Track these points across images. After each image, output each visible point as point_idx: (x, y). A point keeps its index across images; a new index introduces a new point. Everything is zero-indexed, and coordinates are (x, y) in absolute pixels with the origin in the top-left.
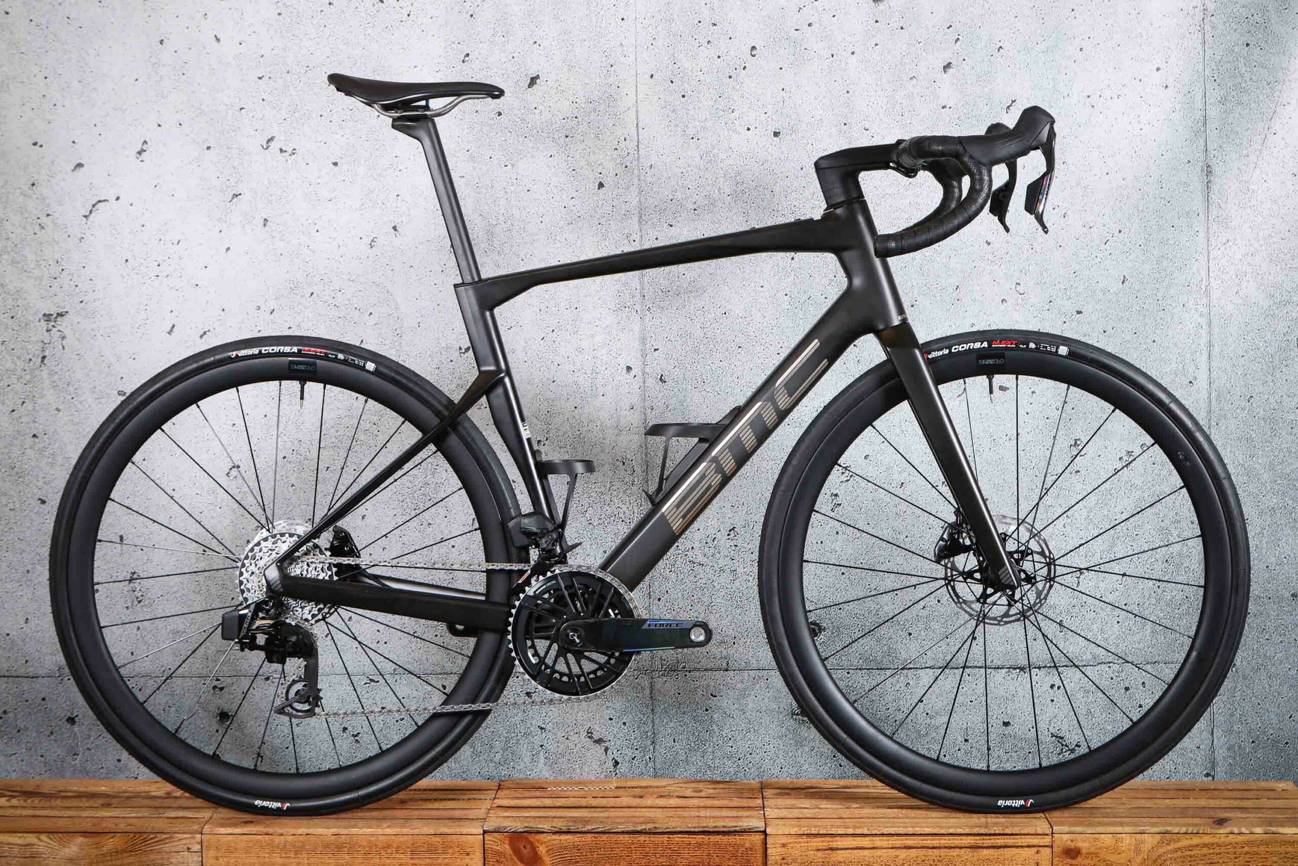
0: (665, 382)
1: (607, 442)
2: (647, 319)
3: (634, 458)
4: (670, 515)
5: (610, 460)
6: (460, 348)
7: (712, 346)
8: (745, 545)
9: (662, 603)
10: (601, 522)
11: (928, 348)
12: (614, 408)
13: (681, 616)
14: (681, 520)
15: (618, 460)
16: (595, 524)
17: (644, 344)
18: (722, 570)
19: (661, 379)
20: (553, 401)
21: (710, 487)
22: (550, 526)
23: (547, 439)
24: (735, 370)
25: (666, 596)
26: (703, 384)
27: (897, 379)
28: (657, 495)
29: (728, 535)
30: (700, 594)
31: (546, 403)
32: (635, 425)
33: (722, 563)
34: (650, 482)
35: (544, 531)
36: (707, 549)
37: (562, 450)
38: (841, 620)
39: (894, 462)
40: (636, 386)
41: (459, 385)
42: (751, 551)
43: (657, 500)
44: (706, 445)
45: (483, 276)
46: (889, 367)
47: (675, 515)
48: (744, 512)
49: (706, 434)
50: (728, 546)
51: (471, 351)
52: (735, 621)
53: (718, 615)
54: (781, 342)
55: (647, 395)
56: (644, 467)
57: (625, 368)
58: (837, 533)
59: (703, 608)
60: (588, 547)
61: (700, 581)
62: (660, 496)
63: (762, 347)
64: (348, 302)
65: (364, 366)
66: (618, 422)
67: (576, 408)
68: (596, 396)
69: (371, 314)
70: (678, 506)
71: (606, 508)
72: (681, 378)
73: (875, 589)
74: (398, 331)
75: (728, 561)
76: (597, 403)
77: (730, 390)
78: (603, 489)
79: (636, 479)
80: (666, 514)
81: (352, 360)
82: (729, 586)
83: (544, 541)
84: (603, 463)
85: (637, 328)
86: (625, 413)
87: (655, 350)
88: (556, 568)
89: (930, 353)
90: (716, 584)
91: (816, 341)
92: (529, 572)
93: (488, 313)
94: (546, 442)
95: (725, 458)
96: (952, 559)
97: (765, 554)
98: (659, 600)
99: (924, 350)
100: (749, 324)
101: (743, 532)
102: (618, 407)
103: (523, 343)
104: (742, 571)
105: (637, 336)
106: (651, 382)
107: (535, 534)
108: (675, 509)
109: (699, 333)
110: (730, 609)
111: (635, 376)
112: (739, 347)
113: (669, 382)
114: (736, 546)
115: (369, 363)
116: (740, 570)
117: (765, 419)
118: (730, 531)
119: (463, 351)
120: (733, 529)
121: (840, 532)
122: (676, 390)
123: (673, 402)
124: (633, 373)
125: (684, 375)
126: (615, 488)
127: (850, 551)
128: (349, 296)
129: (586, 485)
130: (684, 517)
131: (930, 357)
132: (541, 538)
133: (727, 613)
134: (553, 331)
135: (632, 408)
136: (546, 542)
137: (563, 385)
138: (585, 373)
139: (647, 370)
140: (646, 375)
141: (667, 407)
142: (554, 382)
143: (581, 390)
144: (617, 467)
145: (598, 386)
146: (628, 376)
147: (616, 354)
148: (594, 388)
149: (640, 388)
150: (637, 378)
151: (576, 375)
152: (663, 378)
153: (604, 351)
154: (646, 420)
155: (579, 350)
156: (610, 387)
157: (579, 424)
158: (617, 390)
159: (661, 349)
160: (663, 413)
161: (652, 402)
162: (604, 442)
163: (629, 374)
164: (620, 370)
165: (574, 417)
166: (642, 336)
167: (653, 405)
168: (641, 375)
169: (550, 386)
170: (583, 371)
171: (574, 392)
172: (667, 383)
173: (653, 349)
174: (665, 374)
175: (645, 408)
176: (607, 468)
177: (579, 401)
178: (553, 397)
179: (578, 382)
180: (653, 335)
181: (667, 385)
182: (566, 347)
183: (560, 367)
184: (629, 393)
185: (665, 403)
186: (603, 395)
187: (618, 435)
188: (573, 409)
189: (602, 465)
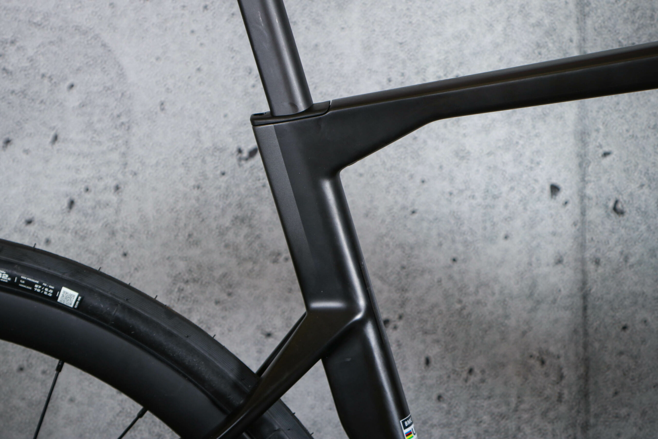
0: (623, 213)
1: (512, 322)
3: (562, 352)
5: (517, 356)
6: (240, 151)
12: (526, 261)
15: (531, 356)
17: (585, 144)
19: (615, 209)
20: (412, 248)
23: (400, 317)
31: (399, 252)
32: (565, 292)
34: (591, 398)
37: (429, 338)
40: (568, 222)
41: (236, 218)
45: (317, 99)
51: (258, 156)
55: (588, 237)
56: (582, 370)
57: (548, 188)
64: (28, 64)
65: (55, 297)
66: (534, 286)
67: (454, 260)
68: (491, 240)
69: (72, 86)
74: (124, 119)
76: (495, 251)
78: (504, 409)
79: (566, 392)
81: (28, 283)
84: (504, 361)
86: (546, 270)
87: (606, 154)
93: (327, 187)
94: (400, 324)
102: (534, 259)
105: (572, 128)
106: (596, 213)
111: (566, 203)
115: (64, 289)
119: (245, 154)
122: (643, 228)
123: (637, 251)
124: (562, 196)
126: (525, 406)
128: (30, 52)
129: (473, 402)
135: (560, 262)
137: (431, 218)
138: (473, 197)
139: (589, 191)
140: (586, 201)
141: (626, 259)
142: (413, 212)
143: (465, 228)
144: (530, 369)
145: (495, 220)
146: (552, 203)
147: (532, 161)
148: (488, 225)
149: (575, 224)
150: (569, 206)
151: (456, 200)
152: (619, 206)
153: (508, 157)
154: (584, 283)
155: (461, 154)
156: (518, 223)
157: (460, 290)
158: (532, 227)
159: (615, 152)
160: (618, 271)
161: (598, 250)
162: (506, 321)
163: (555, 199)
164: (537, 192)
165: (451, 278)
166: (580, 128)
167: (599, 255)
168: (576, 200)
169: (405, 217)
170: (469, 193)
171: (451, 231)
172: (626, 216)
173: (601, 151)
174: (624, 198)
175: (583, 261)
176: (510, 370)
177: (461, 248)
178: (412, 240)
179: (459, 214)
180: (601, 127)
181: (628, 220)
182: (437, 149)
183: (425, 186)
184: (554, 234)
185: (621, 253)
186: (506, 237)
187: (534, 310)
188: (450, 262)
189: (503, 365)
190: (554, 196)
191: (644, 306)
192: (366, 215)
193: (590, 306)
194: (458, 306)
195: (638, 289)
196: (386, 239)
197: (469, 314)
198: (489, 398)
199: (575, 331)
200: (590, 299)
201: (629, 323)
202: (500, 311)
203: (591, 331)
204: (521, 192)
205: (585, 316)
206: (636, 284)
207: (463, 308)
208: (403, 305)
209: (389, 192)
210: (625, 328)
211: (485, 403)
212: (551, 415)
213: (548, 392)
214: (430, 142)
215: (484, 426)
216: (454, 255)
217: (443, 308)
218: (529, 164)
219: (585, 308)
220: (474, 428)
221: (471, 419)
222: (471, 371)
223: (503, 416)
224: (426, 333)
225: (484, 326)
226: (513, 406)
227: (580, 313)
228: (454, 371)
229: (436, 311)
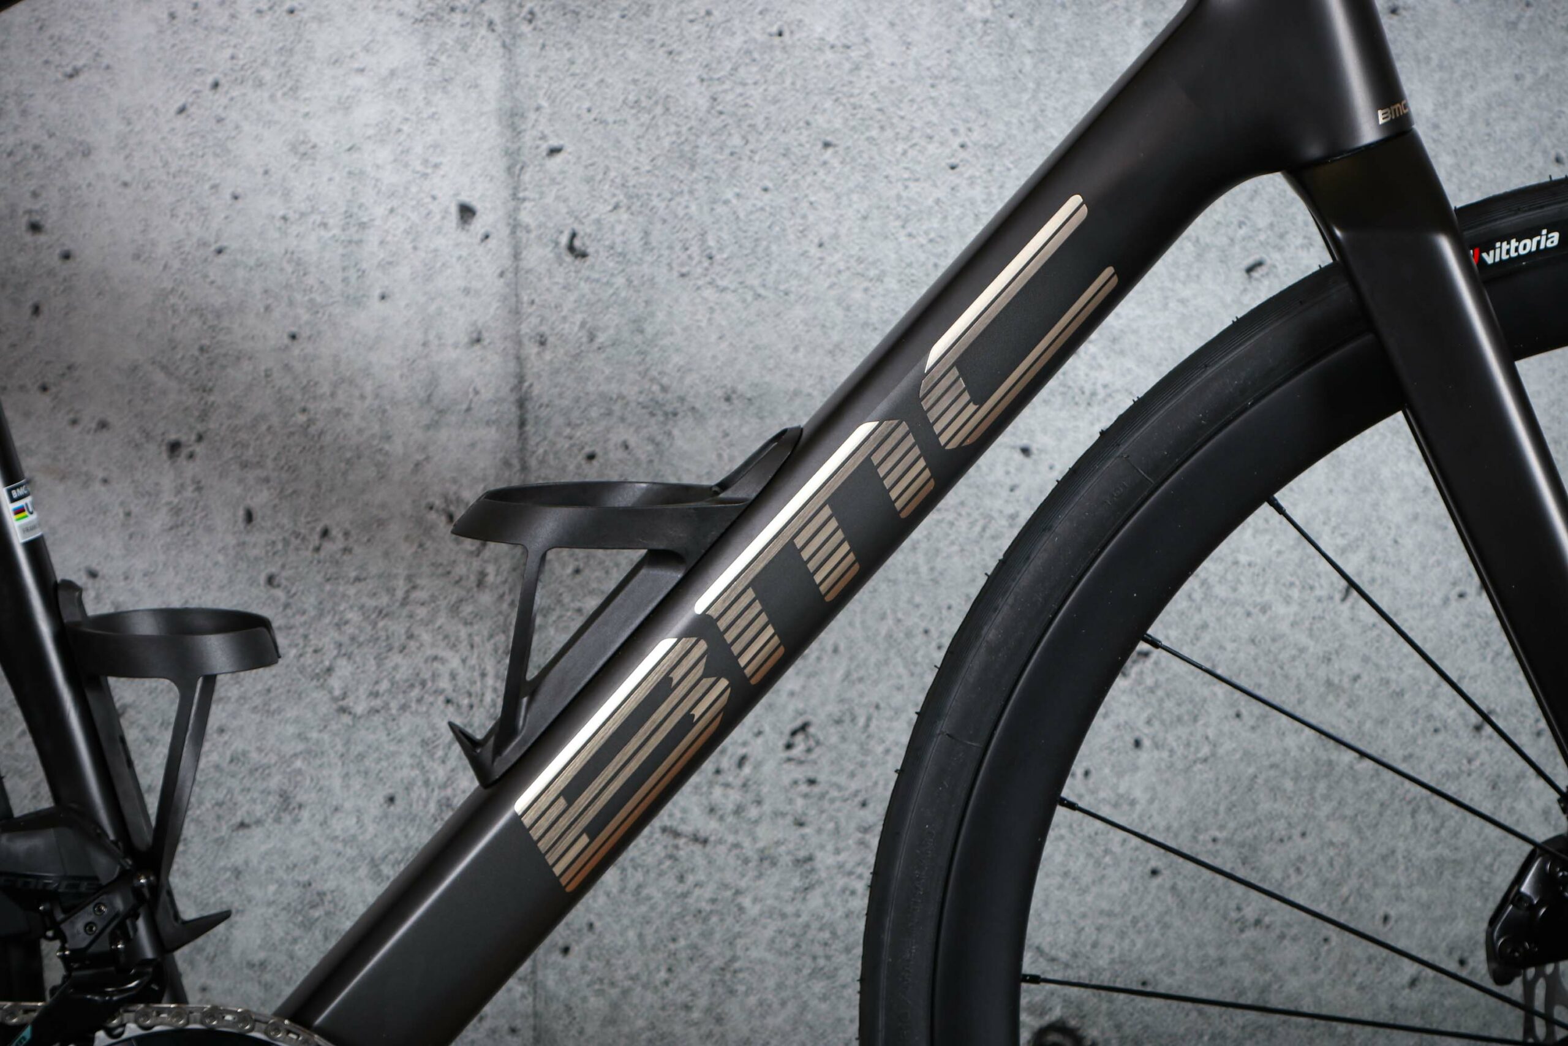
0: (584, 255)
1: (396, 447)
2: (525, 50)
4: (544, 823)
5: (407, 507)
7: (736, 140)
8: (842, 780)
9: (574, 961)
10: (377, 703)
11: (1482, 229)
12: (419, 336)
13: (636, 1001)
14: (585, 839)
15: (431, 508)
16: (359, 709)
17: (517, 133)
18: (766, 858)
19: (571, 248)
20: (218, 316)
21: (688, 721)
22: (104, 866)
23: (200, 438)
24: (811, 218)
25: (589, 939)
26: (706, 263)
27: (1369, 338)
28: (498, 750)
29: (789, 746)
30: (695, 934)
31: (195, 321)
32: (487, 395)
33: (765, 834)
35: (84, 887)
36: (718, 791)
37: (251, 476)
38: (1148, 1019)
39: (1321, 518)
40: (490, 270)
42: (859, 799)
43: (499, 768)
44: (672, 576)
46: (1339, 293)
47: (564, 822)
48: (839, 674)
49: (674, 536)
50: (786, 780)
52: (809, 1017)
53: (752, 1000)
54: (962, 130)
55: (526, 297)
57: (454, 210)
58: (1137, 744)
59: (707, 978)
60: (337, 783)
61: (697, 892)
62: (512, 752)
63: (901, 147)
66: (433, 382)
67: (293, 337)
68: (356, 301)
70: (572, 791)
71: (396, 658)
72: (636, 237)
73: (1258, 923)
75: (784, 830)
76: (364, 321)
77: (794, 282)
78: (384, 600)
79: (491, 569)
80: (527, 821)
82: (789, 909)
83: (80, 925)
84: (384, 515)
85: (492, 78)
86: (453, 354)
87: (554, 151)
88: (127, 1016)
89: (1489, 247)
90: (746, 901)
91: (1076, 200)
92: (27, 1033)
94: (199, 449)
95: (742, 623)
96: (1549, 968)
97: (886, 957)
98: (566, 950)
99: (1467, 234)
100: (857, 68)
101: (834, 740)
102: (431, 336)
103: (116, 126)
104: (831, 860)
105: (492, 106)
106: (537, 256)
107: (51, 896)
108: (562, 803)
109: (697, 98)
110: (790, 982)
111: (487, 237)
112: (827, 145)
113: (600, 260)
114: (812, 782)
116: (825, 859)
117: (887, 483)
118: (794, 733)
120: (804, 727)
121: (1147, 743)
122: (620, 281)
123: (611, 322)
124: (478, 225)
125: (647, 233)
126: (420, 595)
127: (1177, 801)
129: (328, 587)
130: (592, 831)
131: (1489, 258)
132: (71, 911)
133: (784, 994)
134: (216, 85)
135: (478, 340)
136: (89, 926)
137: (252, 262)
138: (324, 225)
139: (525, 217)
140: (521, 233)
141: (592, 338)
142: (220, 251)
143: (310, 280)
144: (428, 530)
145: (364, 266)
146: (463, 237)
147: (425, 162)
148: (353, 274)
149: (502, 275)
150: (492, 243)
151: (294, 230)
152: (577, 243)
153: (384, 154)
154: (521, 379)
155: (302, 149)
156: (404, 271)
157: (304, 389)
158: (428, 279)
159: (569, 148)
160: (577, 357)
161: (543, 319)
162: (387, 447)
163: (468, 231)
164: (438, 217)
165: (287, 367)
166: (508, 104)
167: (544, 329)
168: (505, 231)
169: (206, 260)
170: (318, 218)
171: (287, 286)
172: (590, 260)
173: (545, 147)
174: (585, 229)
175: (518, 341)
176: (395, 531)
177: (305, 317)
178: (218, 301)
179: (301, 255)
180: (544, 103)
181: (592, 267)
182: (258, 139)
183: (239, 204)
184: (467, 291)
185: (583, 324)
186: (383, 297)
187: (433, 426)
188: (286, 340)
189: (381, 523)
190: (467, 227)
191: (623, 419)
192: (137, 257)
193: (530, 417)
194: (302, 418)
195: (613, 388)
196: (173, 300)
197: (321, 433)
198: (358, 579)
199: (507, 463)
200: (529, 406)
201: (598, 450)
202: (376, 428)
203: (533, 463)
204: (408, 219)
205: (522, 437)
206: (609, 379)
207: (311, 422)
208: (204, 416)
209: (177, 216)
210: (591, 457)
211: (352, 591)
212: (467, 609)
213: (461, 570)
214: (246, 127)
215: (350, 630)
216: (294, 329)
217: (275, 420)
218: (419, 168)
219: (522, 424)
220: (334, 634)
221: (327, 620)
222: (325, 533)
223: (382, 613)
224: (244, 465)
225: (348, 455)
226: (400, 594)
227: (514, 430)
228: (297, 535)
229: (263, 427)
